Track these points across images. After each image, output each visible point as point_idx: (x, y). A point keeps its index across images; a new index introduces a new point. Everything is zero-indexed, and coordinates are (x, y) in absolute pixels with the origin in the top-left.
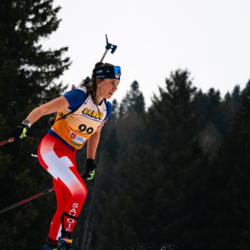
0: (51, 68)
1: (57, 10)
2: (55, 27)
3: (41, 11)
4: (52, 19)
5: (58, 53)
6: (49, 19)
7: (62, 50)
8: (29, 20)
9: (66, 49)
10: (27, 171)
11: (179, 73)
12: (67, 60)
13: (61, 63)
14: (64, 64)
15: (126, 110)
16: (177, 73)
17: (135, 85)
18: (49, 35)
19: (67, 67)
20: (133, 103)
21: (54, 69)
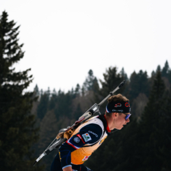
0: (22, 83)
1: (22, 46)
2: (22, 56)
3: (12, 47)
4: (20, 52)
5: (25, 73)
6: (17, 51)
7: (27, 70)
8: (5, 53)
9: (30, 69)
10: (13, 150)
11: (112, 69)
12: (31, 76)
13: (27, 79)
14: (30, 79)
15: (86, 89)
16: (110, 69)
17: (91, 73)
18: (19, 62)
19: (31, 81)
20: (91, 84)
21: (24, 83)
